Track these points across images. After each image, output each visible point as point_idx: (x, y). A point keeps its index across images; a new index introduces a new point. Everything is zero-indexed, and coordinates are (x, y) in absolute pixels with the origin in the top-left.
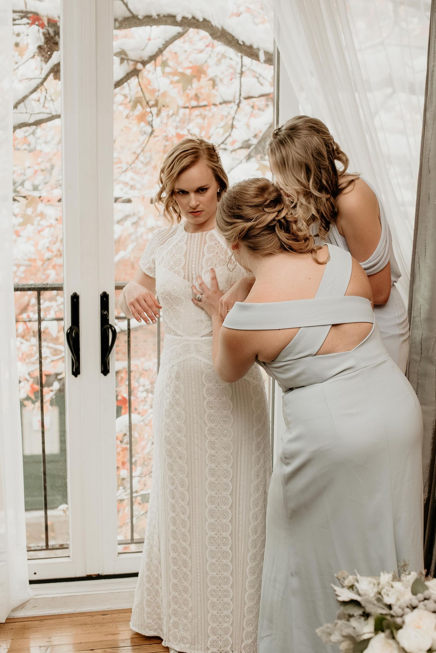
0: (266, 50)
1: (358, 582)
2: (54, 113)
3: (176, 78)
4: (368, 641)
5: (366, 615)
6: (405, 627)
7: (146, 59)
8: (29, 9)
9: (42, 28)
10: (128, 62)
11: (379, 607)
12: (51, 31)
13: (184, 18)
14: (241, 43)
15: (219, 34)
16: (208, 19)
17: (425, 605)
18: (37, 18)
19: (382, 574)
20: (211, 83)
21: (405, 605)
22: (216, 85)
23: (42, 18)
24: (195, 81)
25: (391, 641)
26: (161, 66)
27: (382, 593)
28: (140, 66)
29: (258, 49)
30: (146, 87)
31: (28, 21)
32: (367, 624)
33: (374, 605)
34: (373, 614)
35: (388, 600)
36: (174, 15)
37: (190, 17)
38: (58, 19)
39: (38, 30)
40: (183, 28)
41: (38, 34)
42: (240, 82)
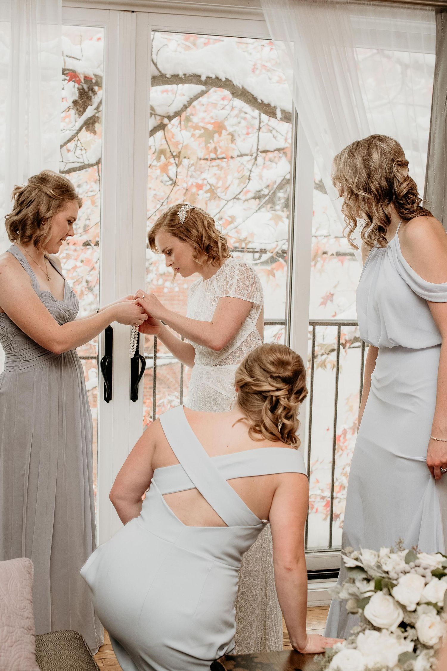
0: (283, 109)
1: (361, 555)
2: (86, 163)
3: (198, 132)
4: (370, 597)
5: (368, 580)
6: (399, 585)
7: (172, 114)
8: (68, 67)
9: (79, 84)
10: (155, 117)
11: (378, 572)
12: (85, 87)
13: (207, 77)
14: (260, 102)
15: (239, 93)
16: (230, 79)
17: (416, 571)
18: (75, 75)
19: (381, 549)
20: (230, 137)
21: (399, 571)
22: (234, 140)
23: (79, 75)
24: (216, 135)
25: (389, 597)
26: (184, 121)
27: (382, 562)
28: (166, 121)
29: (275, 107)
30: (170, 140)
31: (65, 77)
32: (369, 586)
33: (374, 570)
34: (373, 576)
35: (385, 568)
36: (199, 74)
37: (214, 77)
38: (93, 77)
39: (73, 86)
40: (207, 86)
41: (73, 89)
42: (258, 137)
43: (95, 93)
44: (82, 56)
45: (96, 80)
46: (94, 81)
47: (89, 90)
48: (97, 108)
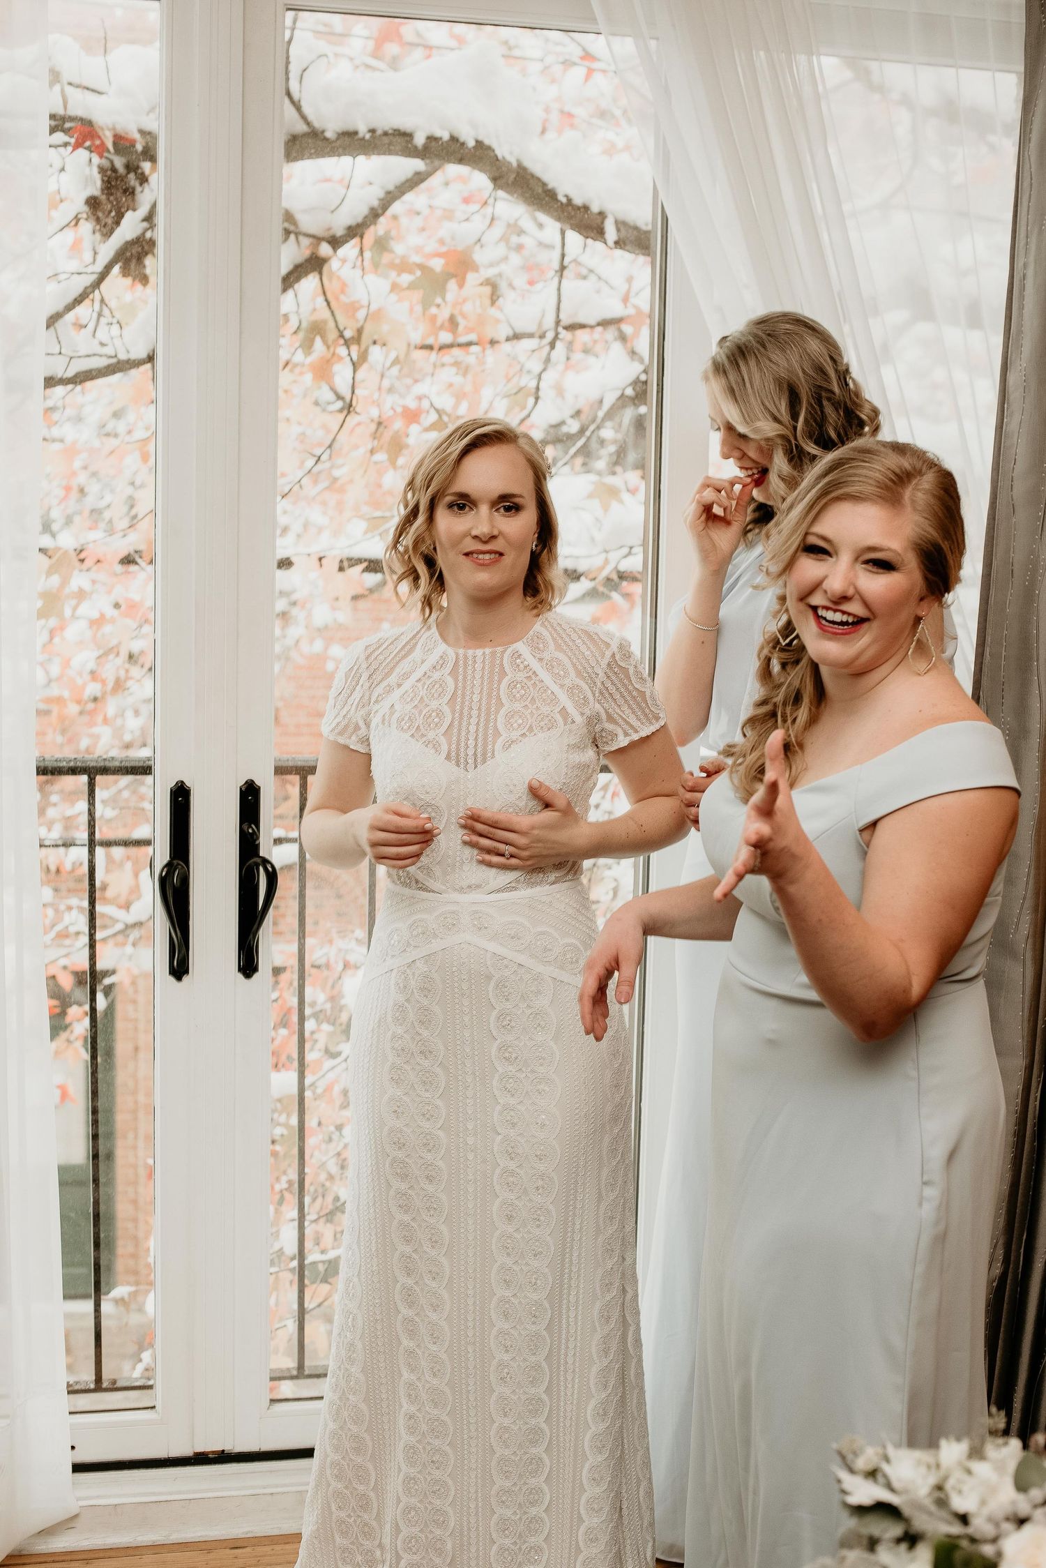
0: (621, 218)
1: (887, 1459)
2: (123, 356)
3: (406, 279)
5: (911, 1539)
7: (340, 232)
8: (72, 112)
9: (101, 156)
10: (297, 239)
11: (941, 1520)
12: (119, 163)
13: (431, 139)
14: (564, 200)
15: (513, 176)
16: (487, 142)
18: (90, 132)
19: (943, 1443)
20: (487, 290)
21: (1000, 1514)
22: (498, 297)
23: (101, 134)
24: (452, 285)
26: (371, 250)
27: (947, 1487)
28: (325, 250)
29: (602, 215)
30: (337, 299)
31: (66, 138)
32: (913, 1560)
33: (930, 1514)
34: (929, 1535)
35: (960, 1504)
36: (408, 131)
37: (446, 137)
38: (137, 136)
39: (88, 159)
40: (428, 161)
41: (87, 169)
42: (559, 289)
43: (143, 179)
44: (110, 84)
45: (144, 144)
46: (139, 147)
47: (128, 173)
48: (149, 218)
